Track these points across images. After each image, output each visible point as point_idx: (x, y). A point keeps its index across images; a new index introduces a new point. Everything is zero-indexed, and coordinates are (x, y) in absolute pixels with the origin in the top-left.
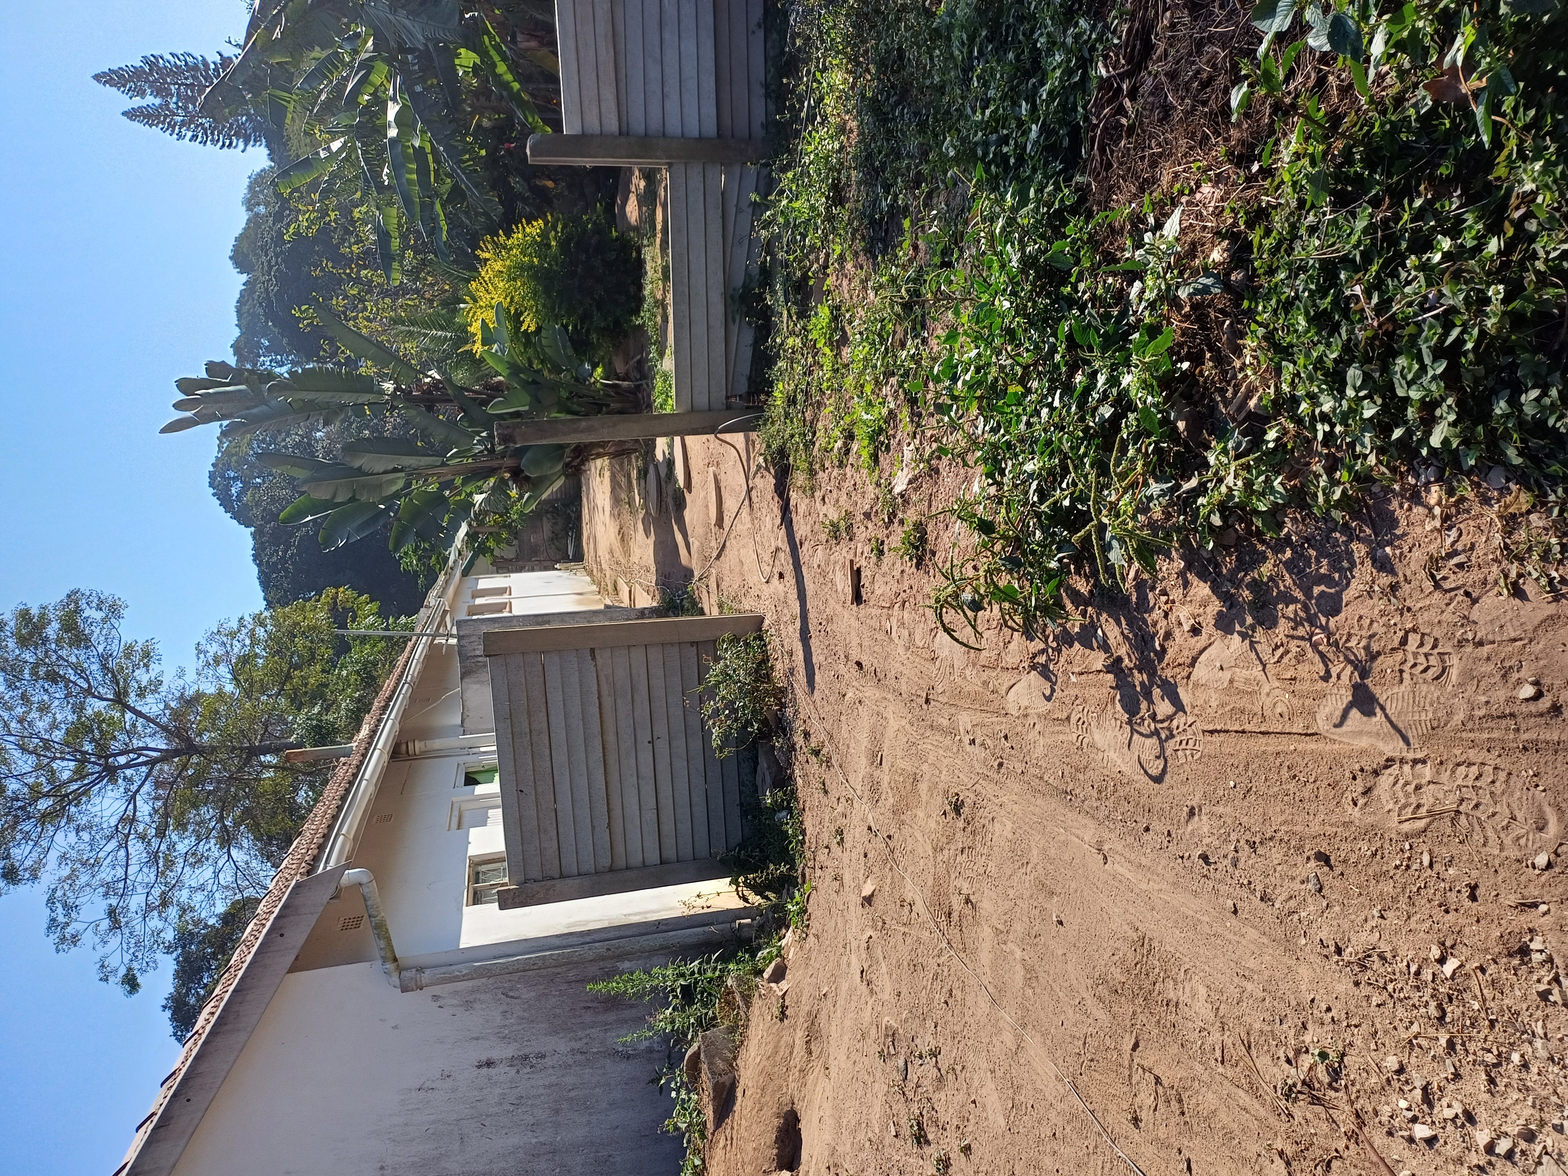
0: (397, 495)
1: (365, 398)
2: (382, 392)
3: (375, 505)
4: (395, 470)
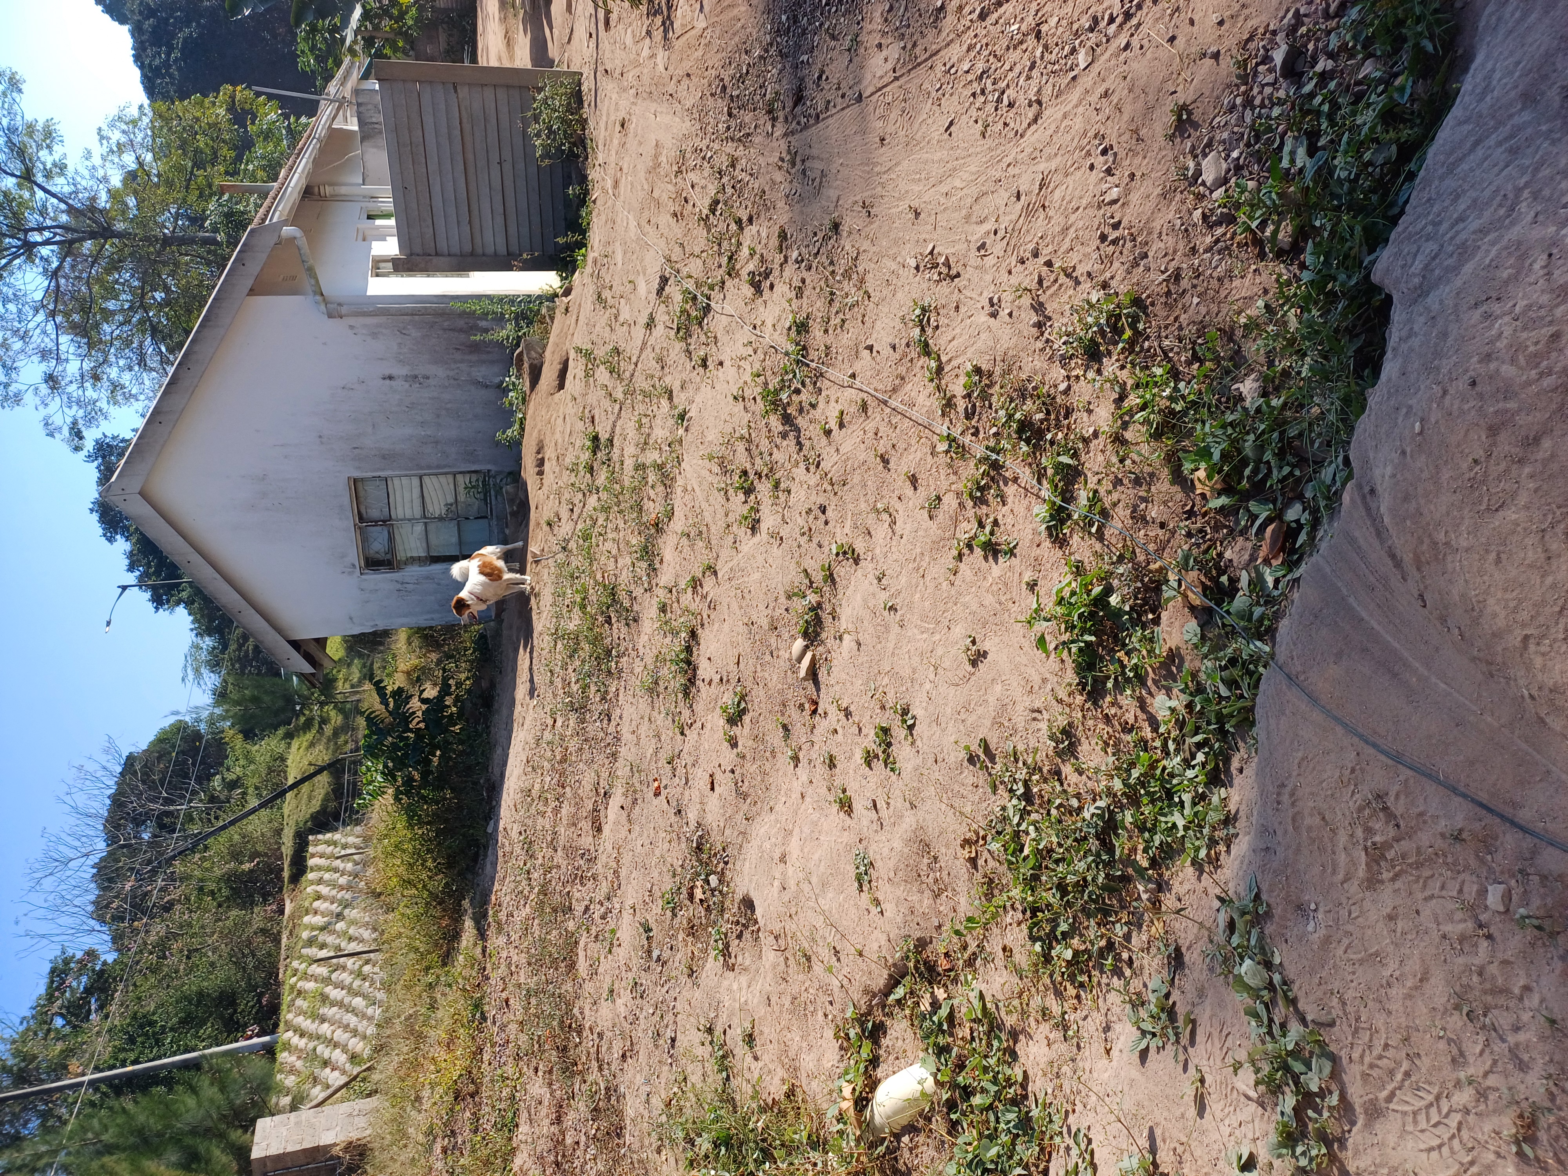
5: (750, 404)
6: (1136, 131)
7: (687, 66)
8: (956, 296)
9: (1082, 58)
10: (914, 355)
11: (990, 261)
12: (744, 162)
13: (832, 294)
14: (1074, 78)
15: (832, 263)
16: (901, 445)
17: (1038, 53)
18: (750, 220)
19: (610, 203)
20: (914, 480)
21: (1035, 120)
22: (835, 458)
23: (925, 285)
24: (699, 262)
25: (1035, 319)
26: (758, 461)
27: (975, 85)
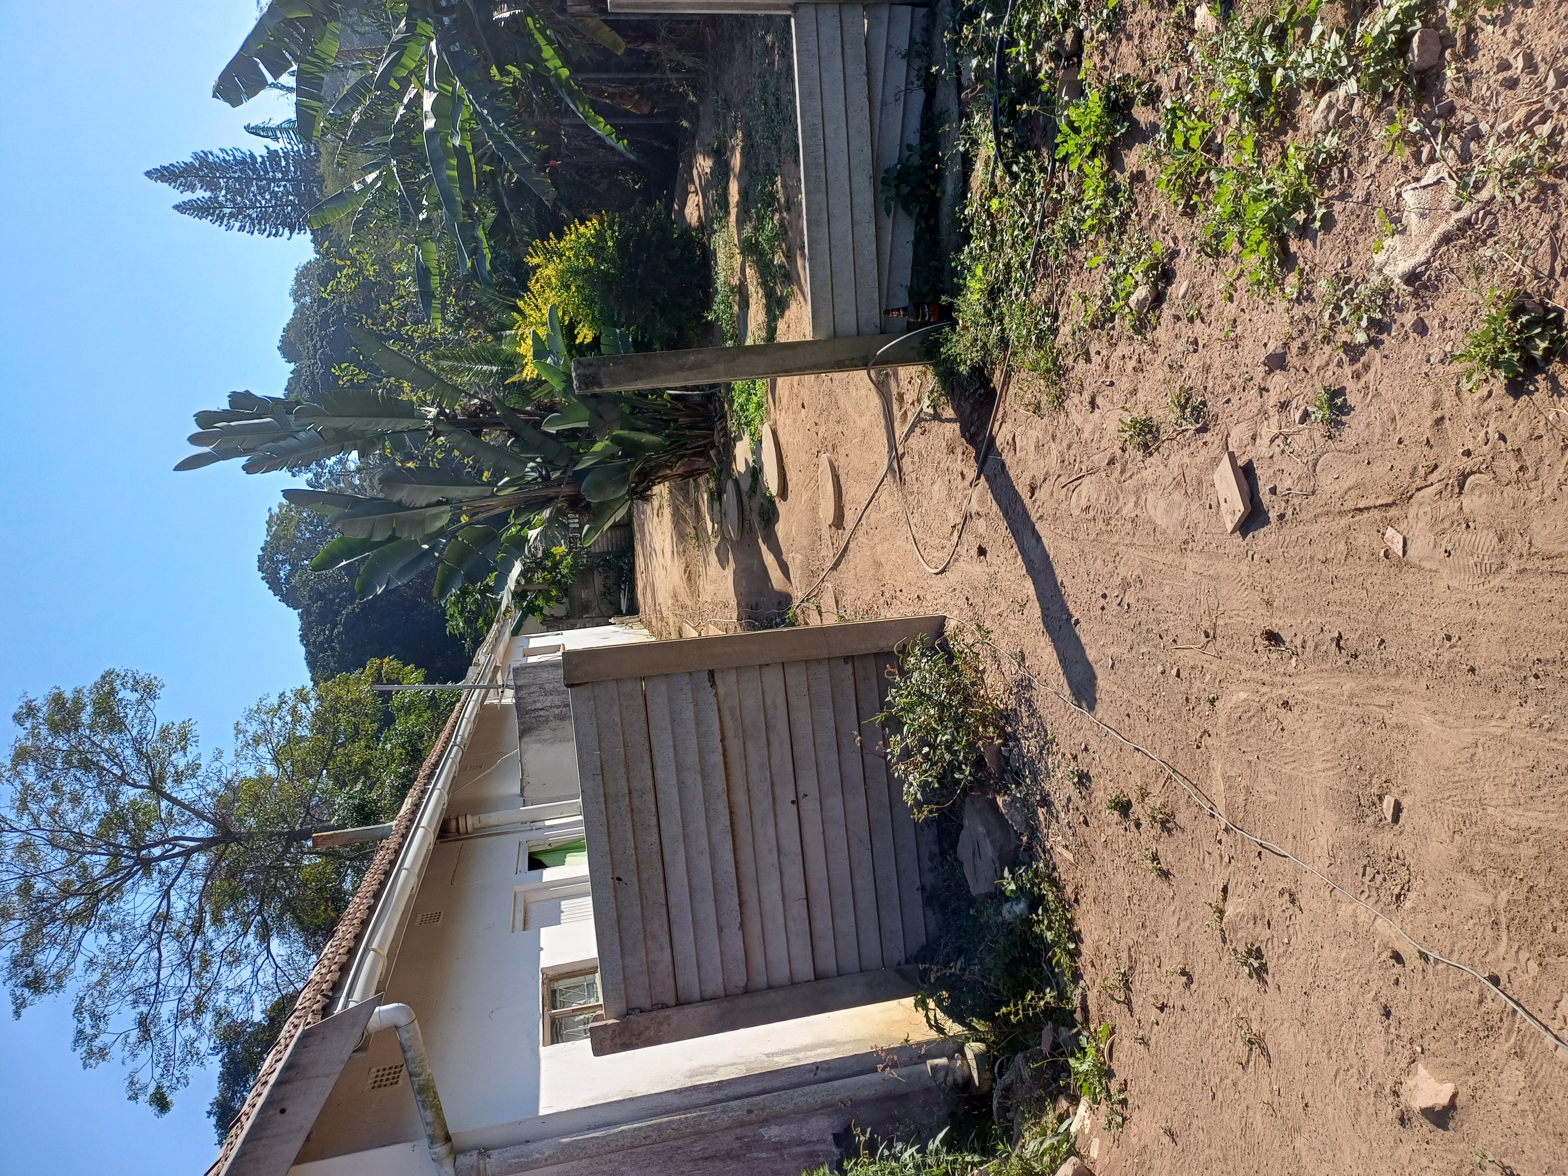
0: (441, 532)
1: (405, 424)
2: (423, 417)
3: (416, 545)
4: (439, 503)
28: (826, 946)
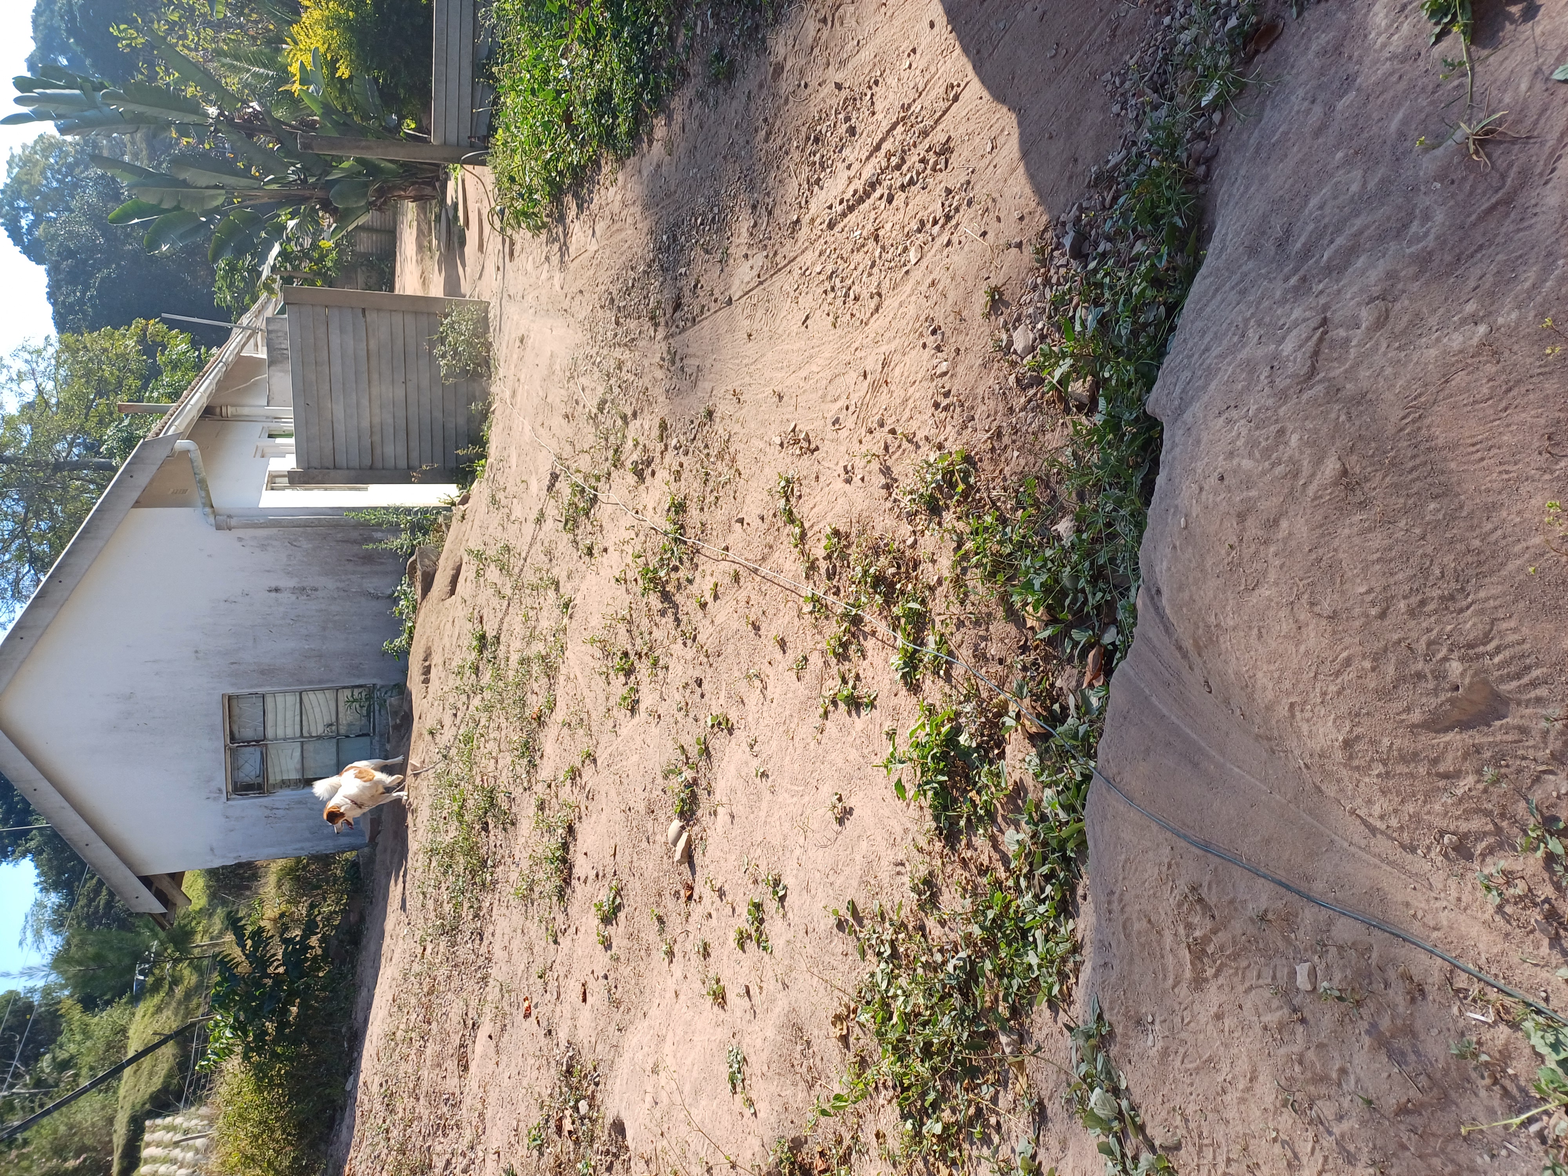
0: (217, 210)
1: (190, 118)
2: (207, 115)
3: (196, 216)
4: (216, 187)
5: (632, 586)
6: (959, 313)
7: (579, 285)
8: (816, 467)
9: (913, 256)
10: (780, 524)
11: (844, 433)
12: (629, 364)
13: (707, 474)
14: (907, 272)
15: (706, 446)
16: (771, 612)
17: (877, 254)
18: (635, 415)
19: (508, 411)
20: (782, 644)
21: (877, 310)
22: (711, 629)
23: (789, 460)
24: (587, 457)
25: (883, 481)
26: (639, 641)
27: (826, 284)
28: (415, 454)
